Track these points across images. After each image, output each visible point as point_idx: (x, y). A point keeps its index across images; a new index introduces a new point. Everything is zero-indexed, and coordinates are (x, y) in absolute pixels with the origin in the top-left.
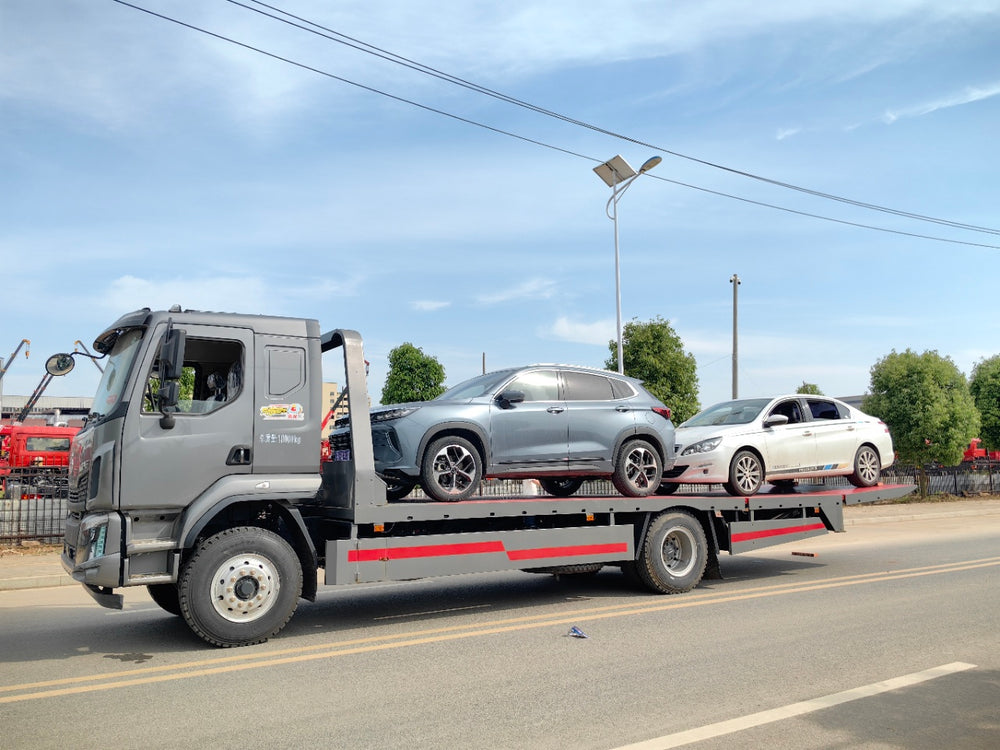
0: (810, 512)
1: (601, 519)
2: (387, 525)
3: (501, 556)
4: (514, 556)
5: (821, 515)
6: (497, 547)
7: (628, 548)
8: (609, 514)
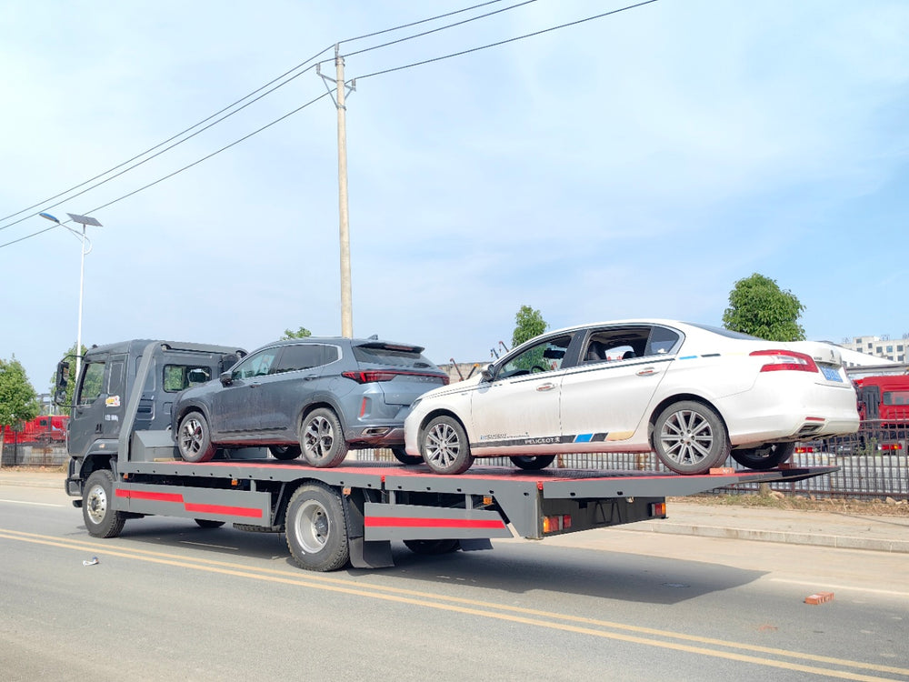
0: (478, 500)
1: (244, 485)
2: (130, 475)
3: (180, 505)
4: (190, 507)
5: (495, 506)
6: (178, 498)
7: (263, 513)
8: (249, 480)
